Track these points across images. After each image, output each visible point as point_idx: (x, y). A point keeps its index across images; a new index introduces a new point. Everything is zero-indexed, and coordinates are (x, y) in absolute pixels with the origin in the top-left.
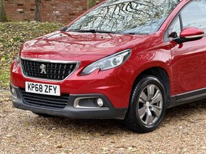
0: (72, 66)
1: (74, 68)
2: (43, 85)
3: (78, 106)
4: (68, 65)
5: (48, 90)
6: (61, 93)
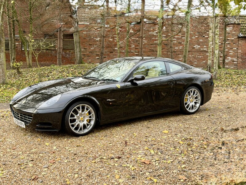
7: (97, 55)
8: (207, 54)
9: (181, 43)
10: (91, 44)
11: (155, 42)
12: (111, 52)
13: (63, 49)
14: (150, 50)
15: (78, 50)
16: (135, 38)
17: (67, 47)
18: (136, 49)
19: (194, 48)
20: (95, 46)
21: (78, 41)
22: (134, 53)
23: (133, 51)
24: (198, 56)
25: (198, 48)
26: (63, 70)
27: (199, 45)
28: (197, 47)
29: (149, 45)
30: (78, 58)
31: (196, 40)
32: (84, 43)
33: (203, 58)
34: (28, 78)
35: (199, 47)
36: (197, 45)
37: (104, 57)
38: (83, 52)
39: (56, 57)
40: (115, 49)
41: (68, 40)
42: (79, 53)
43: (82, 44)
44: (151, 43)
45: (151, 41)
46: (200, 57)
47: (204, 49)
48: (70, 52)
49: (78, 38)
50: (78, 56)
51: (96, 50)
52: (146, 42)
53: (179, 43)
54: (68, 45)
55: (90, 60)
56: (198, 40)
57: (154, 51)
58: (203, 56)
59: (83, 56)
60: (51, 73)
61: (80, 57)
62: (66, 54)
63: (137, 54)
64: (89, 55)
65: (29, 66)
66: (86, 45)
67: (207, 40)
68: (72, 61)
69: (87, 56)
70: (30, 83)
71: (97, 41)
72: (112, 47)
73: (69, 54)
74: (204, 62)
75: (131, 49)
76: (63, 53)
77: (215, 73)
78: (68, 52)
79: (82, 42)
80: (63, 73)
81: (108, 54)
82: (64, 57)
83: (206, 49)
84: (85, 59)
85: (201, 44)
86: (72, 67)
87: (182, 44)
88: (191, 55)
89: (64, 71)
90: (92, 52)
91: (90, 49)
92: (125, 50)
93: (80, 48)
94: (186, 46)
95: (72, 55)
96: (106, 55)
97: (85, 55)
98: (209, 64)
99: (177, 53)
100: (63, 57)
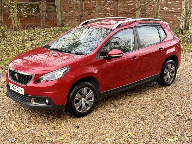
0: (30, 77)
1: (31, 78)
2: (17, 86)
3: (34, 103)
4: (28, 76)
5: (18, 90)
6: (25, 94)
7: (77, 17)
8: (174, 15)
9: (151, 5)
10: (71, 7)
11: (128, 5)
12: (89, 15)
13: (46, 12)
14: (124, 12)
15: (59, 13)
16: (110, 1)
17: (49, 9)
18: (112, 11)
19: (163, 10)
20: (74, 9)
21: (60, 5)
22: (110, 15)
23: (108, 13)
24: (166, 17)
25: (167, 10)
26: (46, 33)
27: (167, 7)
28: (165, 9)
29: (123, 7)
30: (60, 21)
31: (165, 3)
32: (65, 6)
33: (171, 19)
34: (12, 42)
35: (168, 8)
36: (166, 7)
37: (83, 19)
38: (64, 14)
39: (40, 19)
40: (93, 11)
41: (50, 3)
42: (60, 17)
43: (63, 7)
44: (125, 6)
45: (125, 4)
46: (168, 18)
47: (172, 11)
48: (52, 14)
49: (59, 2)
50: (60, 19)
51: (76, 12)
52: (120, 5)
53: (150, 5)
54: (51, 8)
55: (70, 21)
56: (167, 3)
57: (127, 13)
58: (171, 17)
59: (64, 18)
60: (34, 36)
61: (62, 20)
62: (49, 16)
63: (112, 15)
64: (70, 17)
65: (15, 29)
66: (67, 8)
67: (175, 2)
68: (55, 23)
69: (67, 18)
70: (14, 48)
71: (77, 4)
72: (90, 10)
73: (52, 16)
74: (171, 22)
75: (107, 11)
76: (47, 15)
77: (190, 36)
78: (50, 14)
79: (63, 5)
80: (46, 37)
81: (86, 16)
82: (48, 19)
83: (174, 11)
84: (66, 20)
85: (169, 6)
86: (54, 31)
87: (153, 6)
88: (161, 16)
89: (46, 35)
90: (72, 14)
91: (70, 11)
92: (102, 12)
93: (61, 11)
94: (157, 9)
95: (55, 17)
96: (84, 17)
97: (66, 17)
98: (182, 26)
99: (148, 15)
100: (46, 19)
